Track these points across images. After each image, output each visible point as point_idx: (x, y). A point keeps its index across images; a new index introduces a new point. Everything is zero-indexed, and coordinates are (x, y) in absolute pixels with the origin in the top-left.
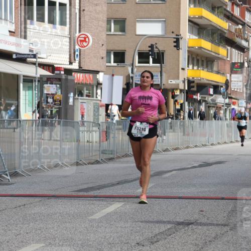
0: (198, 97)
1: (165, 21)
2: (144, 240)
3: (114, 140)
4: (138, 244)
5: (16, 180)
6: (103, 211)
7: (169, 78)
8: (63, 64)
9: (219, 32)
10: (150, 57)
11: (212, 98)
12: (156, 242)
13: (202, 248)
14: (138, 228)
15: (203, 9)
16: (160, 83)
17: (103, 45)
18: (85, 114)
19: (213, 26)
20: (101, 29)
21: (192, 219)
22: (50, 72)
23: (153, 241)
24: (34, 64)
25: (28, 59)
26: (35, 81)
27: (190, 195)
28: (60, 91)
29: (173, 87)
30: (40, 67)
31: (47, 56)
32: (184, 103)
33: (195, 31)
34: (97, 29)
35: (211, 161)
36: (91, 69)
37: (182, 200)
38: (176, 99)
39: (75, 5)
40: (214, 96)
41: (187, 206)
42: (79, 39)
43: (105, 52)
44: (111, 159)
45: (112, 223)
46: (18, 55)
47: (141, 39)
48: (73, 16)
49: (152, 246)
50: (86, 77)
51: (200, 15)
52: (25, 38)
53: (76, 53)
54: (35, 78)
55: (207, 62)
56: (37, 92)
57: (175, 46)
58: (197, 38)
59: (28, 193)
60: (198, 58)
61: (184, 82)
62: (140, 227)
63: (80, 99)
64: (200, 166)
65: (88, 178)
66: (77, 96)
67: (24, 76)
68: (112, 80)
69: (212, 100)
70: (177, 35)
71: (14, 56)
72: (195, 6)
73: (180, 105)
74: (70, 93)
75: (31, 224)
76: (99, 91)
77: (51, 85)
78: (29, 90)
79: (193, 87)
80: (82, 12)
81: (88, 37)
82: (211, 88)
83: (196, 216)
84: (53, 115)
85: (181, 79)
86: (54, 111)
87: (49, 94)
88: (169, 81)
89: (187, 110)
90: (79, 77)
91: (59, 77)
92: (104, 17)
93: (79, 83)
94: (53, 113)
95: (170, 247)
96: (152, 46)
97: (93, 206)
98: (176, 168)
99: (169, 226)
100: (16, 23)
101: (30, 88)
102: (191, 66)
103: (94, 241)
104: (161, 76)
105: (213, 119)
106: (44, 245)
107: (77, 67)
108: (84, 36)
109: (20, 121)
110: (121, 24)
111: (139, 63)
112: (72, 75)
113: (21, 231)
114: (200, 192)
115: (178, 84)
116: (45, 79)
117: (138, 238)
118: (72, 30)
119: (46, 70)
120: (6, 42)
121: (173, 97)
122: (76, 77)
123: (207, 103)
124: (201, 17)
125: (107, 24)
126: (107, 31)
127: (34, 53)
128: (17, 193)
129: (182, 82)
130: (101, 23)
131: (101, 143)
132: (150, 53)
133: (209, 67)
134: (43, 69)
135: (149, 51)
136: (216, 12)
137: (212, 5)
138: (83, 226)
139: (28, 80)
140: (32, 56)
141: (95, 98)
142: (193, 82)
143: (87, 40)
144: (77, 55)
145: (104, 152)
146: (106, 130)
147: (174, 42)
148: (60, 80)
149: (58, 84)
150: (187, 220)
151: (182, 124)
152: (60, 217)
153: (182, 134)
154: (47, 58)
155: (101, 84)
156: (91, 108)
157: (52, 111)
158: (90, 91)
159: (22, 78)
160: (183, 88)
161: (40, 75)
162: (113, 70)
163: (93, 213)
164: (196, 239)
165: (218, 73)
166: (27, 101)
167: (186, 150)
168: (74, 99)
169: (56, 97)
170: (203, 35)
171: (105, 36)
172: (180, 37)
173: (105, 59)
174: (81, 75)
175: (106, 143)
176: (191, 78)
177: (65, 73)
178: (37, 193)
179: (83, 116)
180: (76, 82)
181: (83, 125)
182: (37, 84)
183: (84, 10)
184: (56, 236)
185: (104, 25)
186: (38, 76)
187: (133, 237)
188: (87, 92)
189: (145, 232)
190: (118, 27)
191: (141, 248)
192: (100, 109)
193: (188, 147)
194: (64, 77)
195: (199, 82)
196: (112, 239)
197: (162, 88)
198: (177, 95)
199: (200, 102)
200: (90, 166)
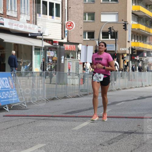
0: (138, 58)
1: (118, 13)
2: (104, 142)
3: (88, 84)
4: (101, 144)
5: (30, 107)
6: (81, 125)
7: (120, 47)
8: (58, 39)
9: (150, 20)
10: (109, 35)
11: (146, 58)
12: (111, 143)
13: (139, 147)
14: (101, 135)
15: (140, 6)
16: (115, 50)
17: (81, 28)
18: (71, 68)
19: (146, 16)
20: (80, 19)
21: (133, 130)
22: (50, 44)
23: (110, 143)
24: (41, 39)
25: (38, 37)
26: (42, 49)
27: (132, 116)
28: (56, 55)
29: (123, 52)
30: (44, 41)
31: (49, 35)
32: (129, 62)
33: (136, 19)
34: (78, 18)
35: (145, 96)
36: (74, 42)
37: (127, 119)
38: (124, 59)
39: (65, 5)
40: (147, 57)
41: (130, 122)
42: (68, 24)
43: (82, 32)
44: (86, 95)
45: (86, 132)
46: (32, 34)
47: (104, 24)
48: (63, 11)
49: (109, 146)
50: (71, 47)
51: (139, 10)
52: (36, 24)
53: (66, 33)
55: (143, 37)
56: (42, 56)
57: (124, 28)
58: (137, 23)
59: (37, 114)
60: (138, 35)
61: (129, 49)
62: (102, 134)
63: (68, 60)
64: (139, 99)
65: (72, 106)
66: (66, 58)
67: (35, 46)
68: (87, 48)
69: (146, 60)
70: (125, 22)
71: (29, 35)
72: (135, 5)
73: (127, 63)
74: (62, 56)
75: (38, 133)
76: (79, 55)
77: (51, 52)
78: (38, 54)
79: (135, 52)
80: (69, 9)
81: (72, 23)
82: (146, 53)
83: (135, 128)
84: (52, 69)
85: (128, 47)
86: (53, 66)
87: (49, 57)
88: (121, 49)
89: (131, 66)
90: (67, 47)
91: (56, 47)
92: (82, 12)
93: (67, 51)
94: (52, 68)
95: (119, 146)
96: (110, 28)
97: (74, 122)
98: (124, 100)
99: (119, 134)
101: (39, 53)
102: (133, 40)
103: (75, 143)
104: (116, 46)
105: (147, 71)
106: (45, 145)
107: (66, 41)
108: (70, 23)
109: (33, 72)
110: (92, 16)
111: (103, 38)
112: (63, 45)
113: (33, 137)
114: (138, 114)
115: (126, 51)
116: (47, 48)
117: (101, 141)
118: (63, 19)
119: (48, 43)
121: (123, 58)
122: (65, 47)
123: (143, 62)
124: (139, 11)
125: (84, 16)
126: (84, 20)
128: (30, 114)
129: (128, 49)
130: (80, 15)
131: (80, 85)
132: (109, 32)
133: (144, 40)
134: (46, 42)
135: (109, 31)
136: (148, 8)
137: (146, 3)
138: (69, 134)
139: (38, 49)
140: (40, 35)
141: (77, 59)
142: (135, 49)
143: (72, 25)
144: (66, 34)
145: (81, 91)
146: (83, 78)
147: (124, 26)
148: (56, 48)
149: (55, 51)
150: (130, 131)
151: (128, 74)
152: (55, 129)
153: (128, 80)
154: (48, 36)
155: (80, 51)
156: (74, 65)
157: (51, 67)
158: (73, 55)
159: (34, 48)
160: (129, 53)
161: (45, 46)
162: (87, 43)
163: (75, 127)
164: (135, 142)
165: (149, 44)
166: (37, 61)
167: (130, 89)
168: (64, 60)
169: (54, 59)
170: (140, 21)
171: (82, 23)
172: (127, 23)
173: (83, 36)
174: (69, 45)
175: (83, 85)
176: (133, 47)
177: (59, 45)
178: (42, 115)
179: (69, 70)
180: (65, 49)
181: (69, 75)
182: (42, 51)
183: (70, 8)
184: (53, 139)
185: (82, 16)
186: (43, 46)
187: (98, 141)
188: (72, 55)
189: (105, 138)
190: (90, 17)
191: (102, 147)
192: (80, 65)
193: (131, 88)
194: (58, 47)
195: (138, 49)
196: (85, 141)
197: (116, 53)
198: (125, 57)
199: (138, 61)
200: (73, 99)
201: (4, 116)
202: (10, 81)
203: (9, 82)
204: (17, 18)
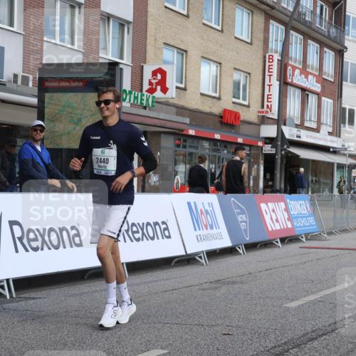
25: (341, 152)
26: (345, 167)
30: (349, 157)
46: (334, 149)
52: (339, 137)
54: (345, 165)
67: (338, 164)
71: (331, 150)
100: (333, 127)
116: (353, 166)
119: (354, 159)
120: (325, 140)
127: (346, 147)
134: (352, 158)
139: (341, 166)
140: (344, 150)
154: (354, 151)
159: (336, 165)
161: (350, 163)
182: (347, 169)
186: (348, 163)
201: (300, 248)
202: (308, 205)
203: (306, 207)
204: (317, 130)
